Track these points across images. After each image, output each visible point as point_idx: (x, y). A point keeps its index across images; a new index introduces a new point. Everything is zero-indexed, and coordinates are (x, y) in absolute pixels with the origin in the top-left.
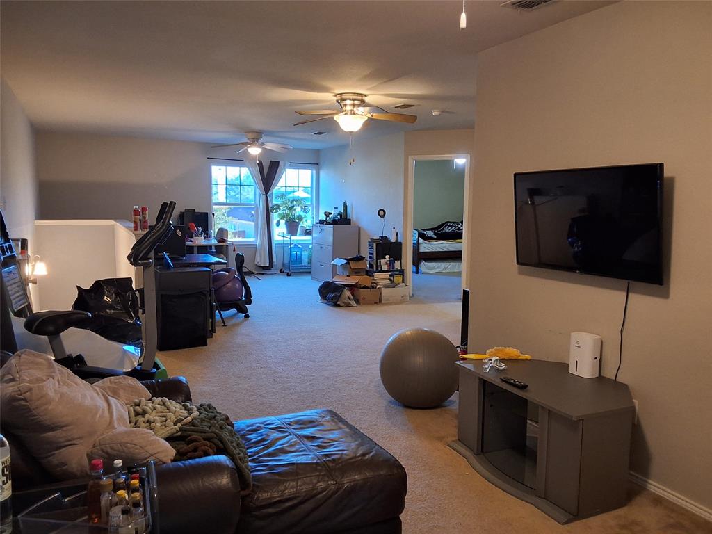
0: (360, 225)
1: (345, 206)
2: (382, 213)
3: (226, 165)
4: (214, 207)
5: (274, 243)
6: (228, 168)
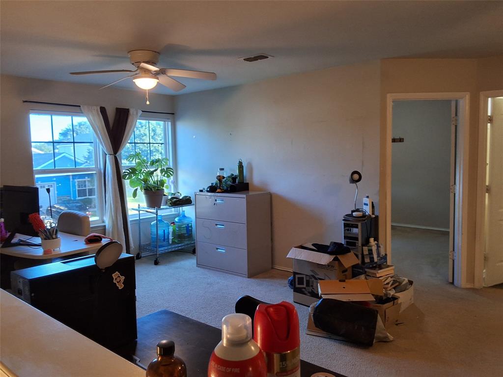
0: (271, 192)
1: (241, 166)
2: (356, 177)
3: (52, 112)
4: (37, 176)
5: (130, 219)
6: (54, 117)
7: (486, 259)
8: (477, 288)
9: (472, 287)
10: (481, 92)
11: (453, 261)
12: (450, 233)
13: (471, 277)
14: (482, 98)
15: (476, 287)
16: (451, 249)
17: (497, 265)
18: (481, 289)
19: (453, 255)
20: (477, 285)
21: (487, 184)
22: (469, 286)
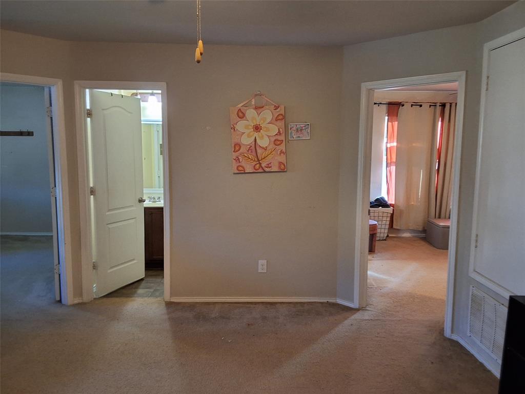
7: (95, 267)
8: (86, 301)
9: (81, 301)
10: (76, 82)
11: (60, 275)
12: (54, 237)
13: (78, 290)
14: (77, 88)
15: (84, 301)
16: (56, 262)
17: (109, 271)
18: (91, 301)
19: (59, 270)
20: (86, 298)
21: (91, 185)
22: (76, 301)
